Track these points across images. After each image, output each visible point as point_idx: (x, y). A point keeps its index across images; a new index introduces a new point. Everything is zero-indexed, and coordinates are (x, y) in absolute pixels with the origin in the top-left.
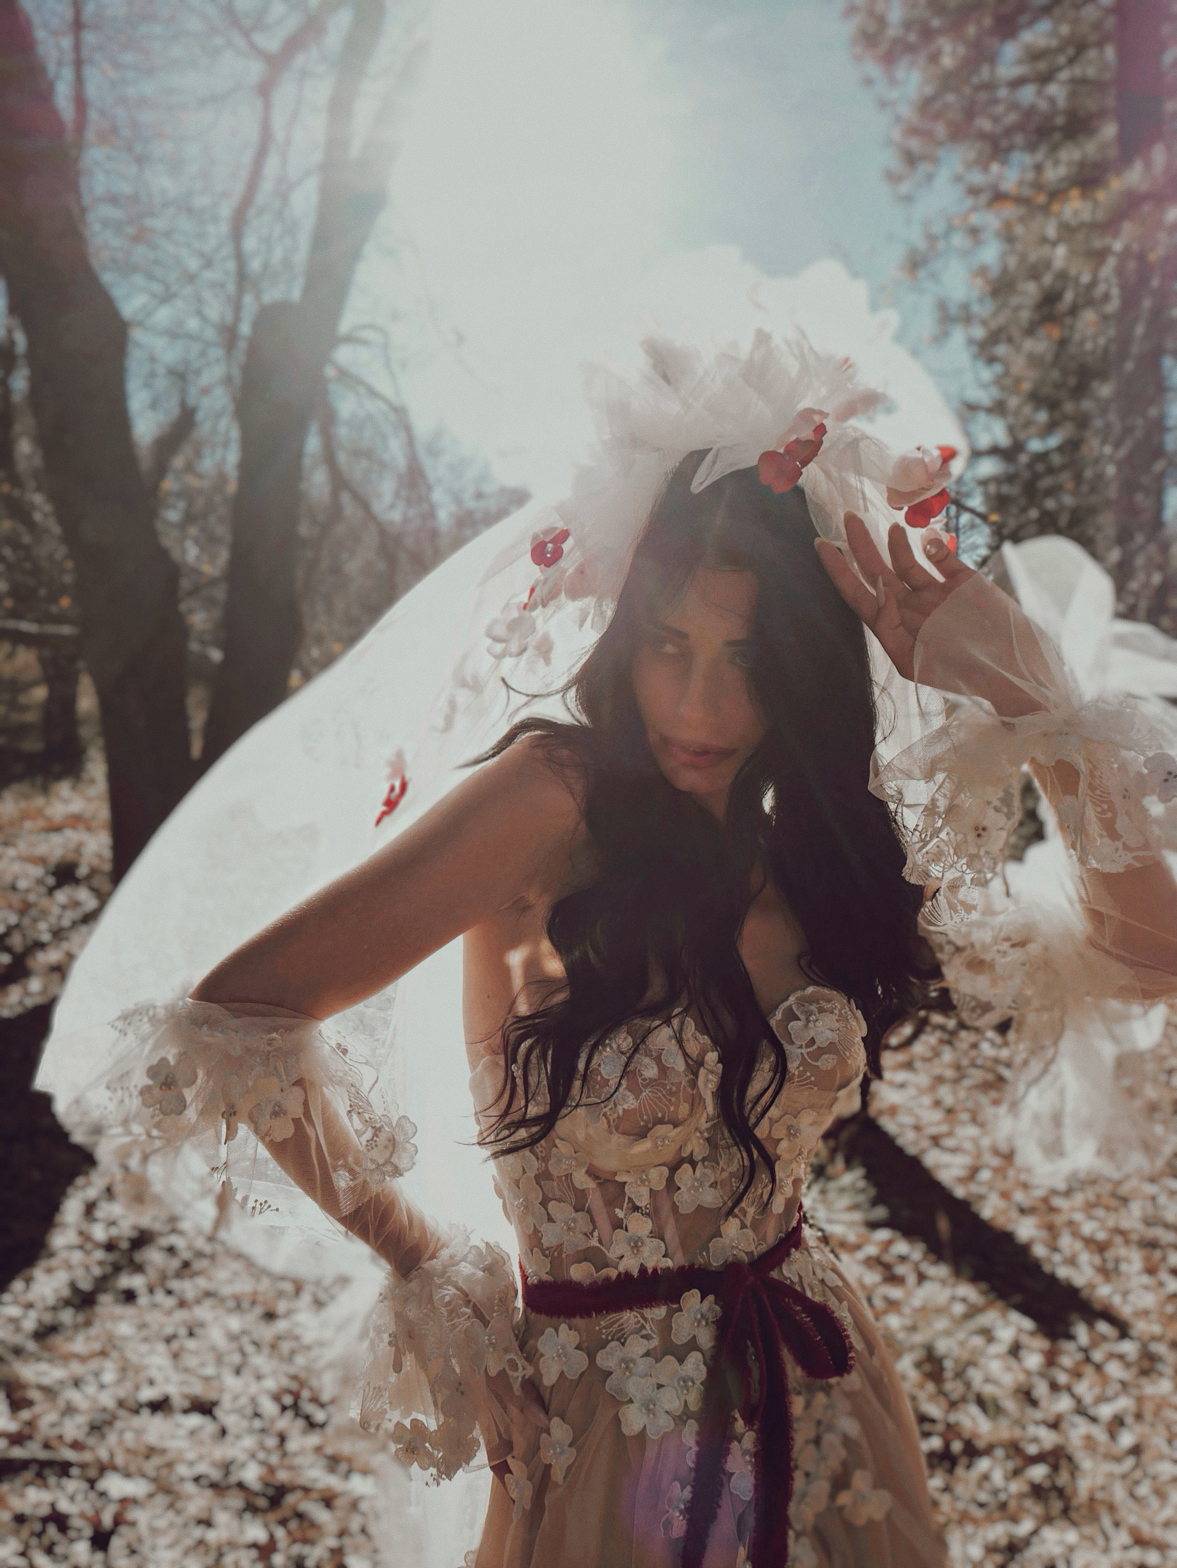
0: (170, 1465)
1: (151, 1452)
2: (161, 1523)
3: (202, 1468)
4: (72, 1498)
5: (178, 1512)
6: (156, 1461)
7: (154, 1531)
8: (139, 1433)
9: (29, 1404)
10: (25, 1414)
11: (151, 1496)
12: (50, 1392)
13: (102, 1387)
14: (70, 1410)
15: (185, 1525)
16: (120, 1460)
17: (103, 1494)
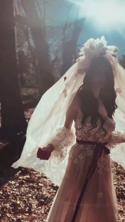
0: (46, 183)
1: (44, 182)
2: (45, 189)
3: (50, 184)
4: (35, 185)
5: (47, 188)
6: (45, 183)
7: (44, 190)
8: (43, 180)
9: (32, 175)
10: (31, 176)
11: (44, 186)
12: (34, 174)
13: (40, 175)
14: (36, 176)
15: (47, 190)
16: (41, 182)
17: (39, 185)
